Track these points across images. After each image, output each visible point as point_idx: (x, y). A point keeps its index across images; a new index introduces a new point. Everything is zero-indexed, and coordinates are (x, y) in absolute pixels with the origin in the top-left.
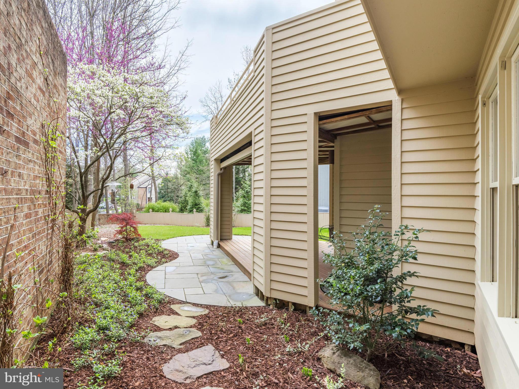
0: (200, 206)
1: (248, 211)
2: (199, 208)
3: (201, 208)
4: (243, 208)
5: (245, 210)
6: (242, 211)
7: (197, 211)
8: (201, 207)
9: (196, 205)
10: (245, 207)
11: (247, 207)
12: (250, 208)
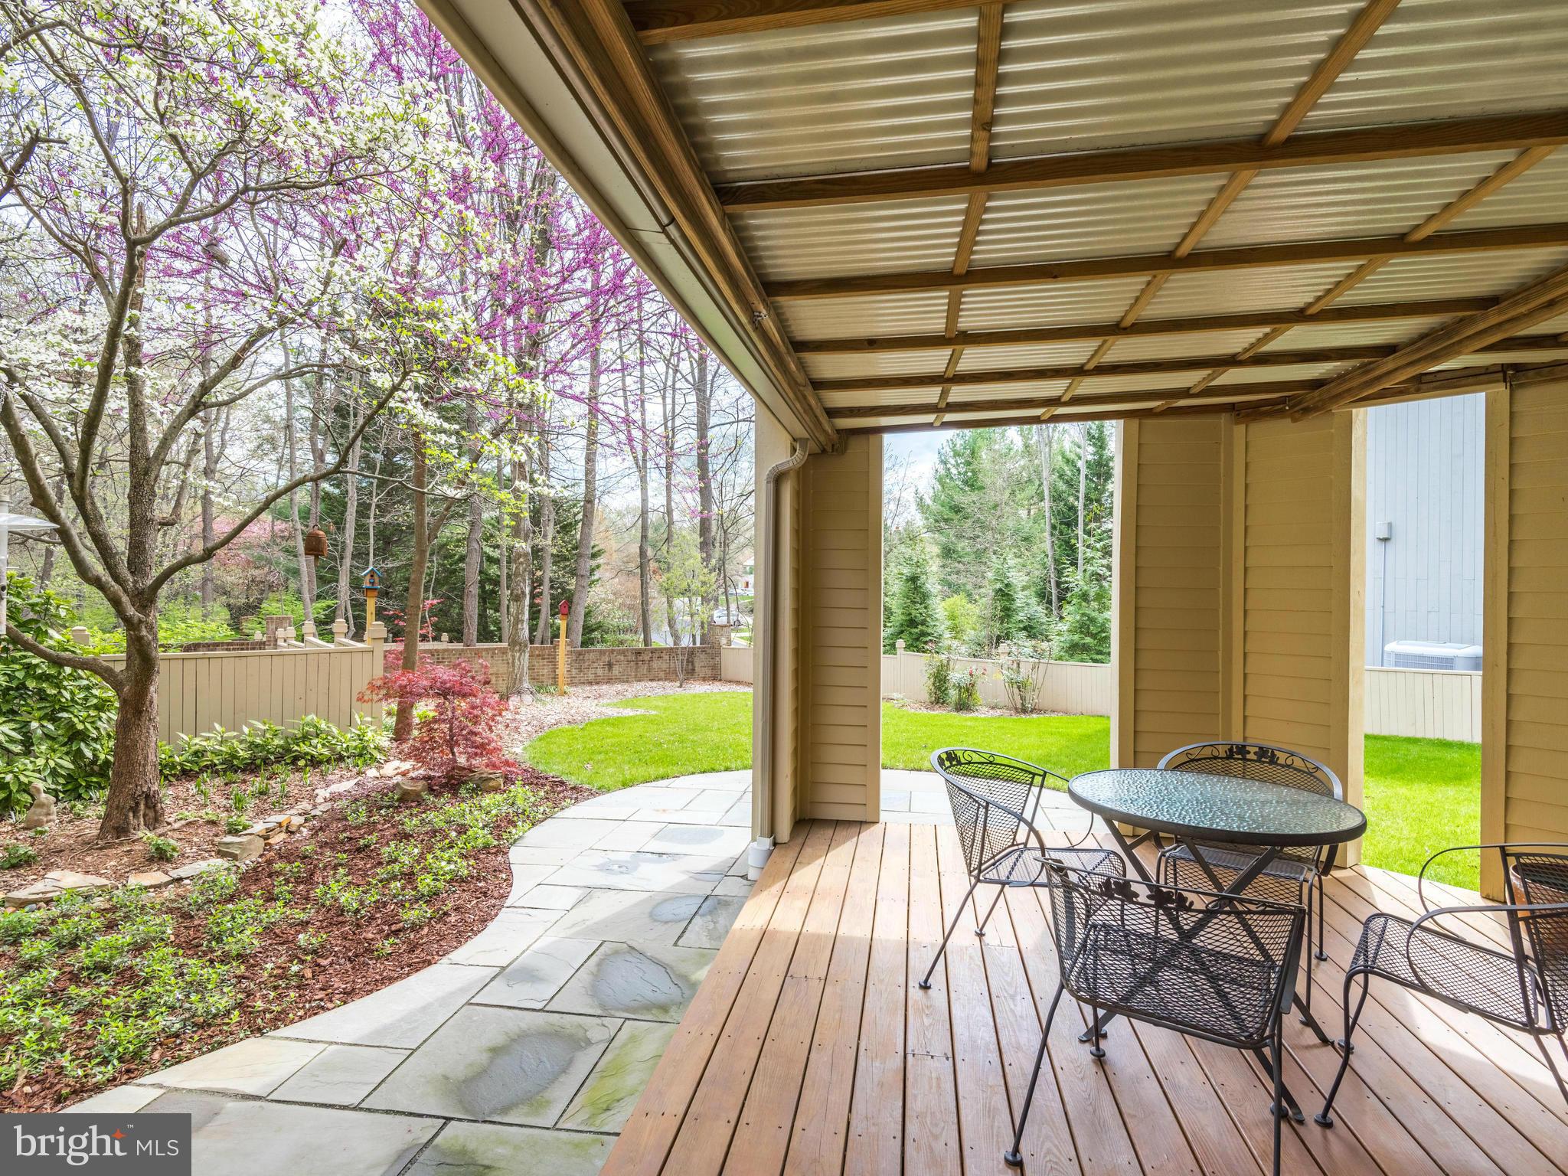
0: (924, 628)
1: (1100, 653)
2: (924, 634)
3: (929, 634)
4: (1076, 637)
5: (1085, 648)
6: (1074, 650)
7: (908, 648)
8: (930, 630)
9: (912, 623)
10: (1089, 634)
11: (1094, 636)
12: (1107, 638)
